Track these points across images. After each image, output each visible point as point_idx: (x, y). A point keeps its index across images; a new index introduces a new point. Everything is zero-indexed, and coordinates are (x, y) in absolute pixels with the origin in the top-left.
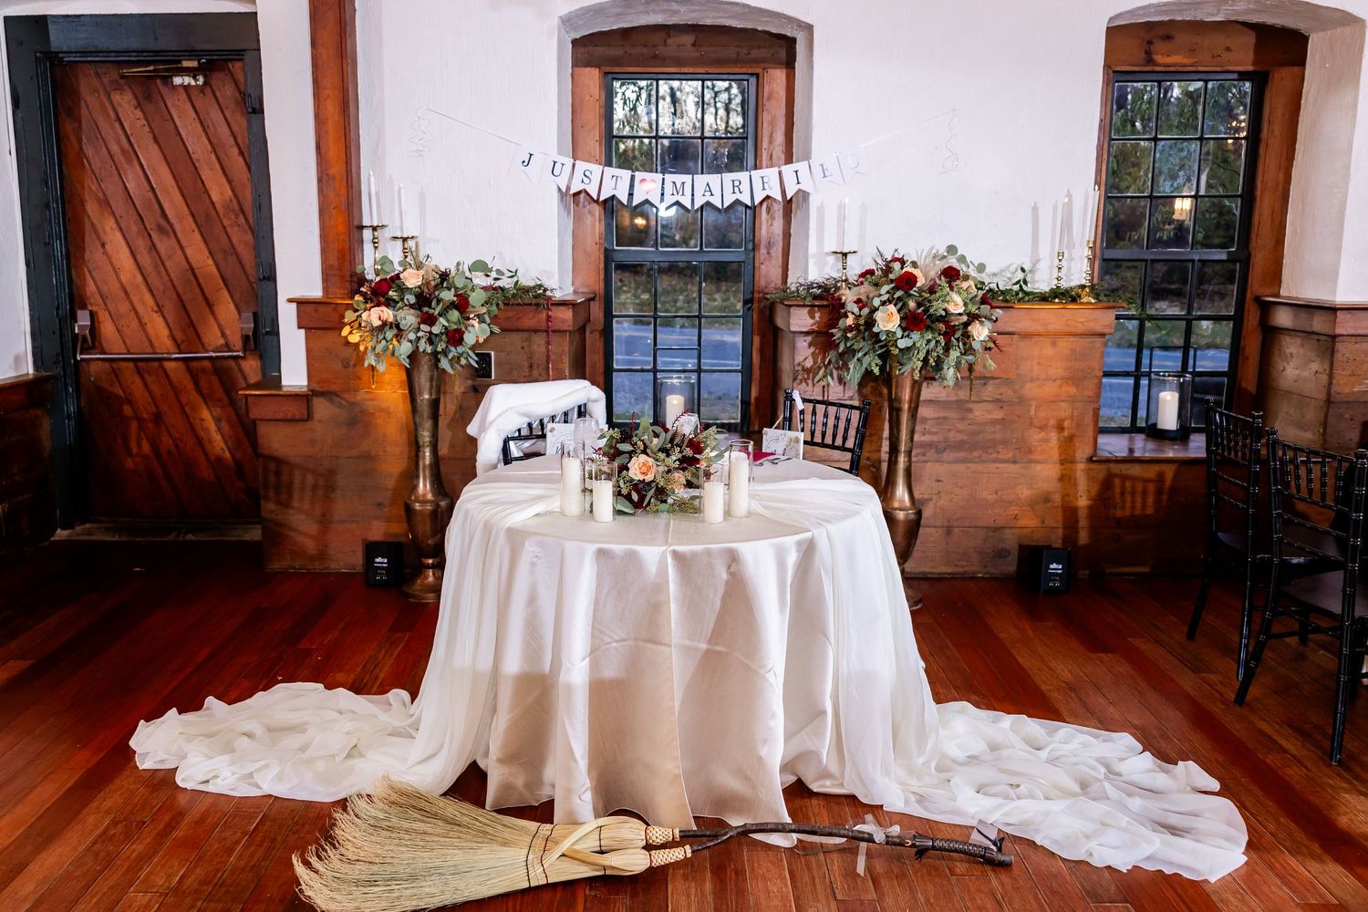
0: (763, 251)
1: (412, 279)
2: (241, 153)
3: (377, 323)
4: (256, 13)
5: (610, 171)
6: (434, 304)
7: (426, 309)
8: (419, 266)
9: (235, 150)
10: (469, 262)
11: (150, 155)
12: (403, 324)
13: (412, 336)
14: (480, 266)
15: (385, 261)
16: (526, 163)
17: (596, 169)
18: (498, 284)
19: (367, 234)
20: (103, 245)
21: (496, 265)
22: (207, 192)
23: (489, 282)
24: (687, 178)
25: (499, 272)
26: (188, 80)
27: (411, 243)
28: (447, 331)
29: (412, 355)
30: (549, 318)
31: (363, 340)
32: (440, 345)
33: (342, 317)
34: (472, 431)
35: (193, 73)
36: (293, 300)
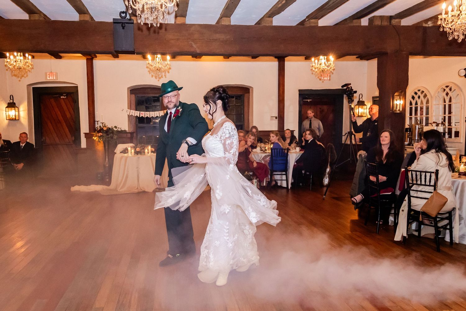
1: (105, 129)
2: (73, 109)
3: (100, 135)
4: (77, 86)
5: (136, 112)
6: (108, 133)
8: (106, 127)
9: (71, 109)
10: (113, 127)
11: (57, 110)
12: (104, 136)
14: (116, 127)
15: (100, 126)
16: (122, 111)
17: (134, 111)
18: (118, 130)
19: (96, 123)
20: (48, 125)
22: (66, 116)
23: (117, 130)
24: (149, 113)
25: (118, 128)
26: (63, 97)
27: (104, 124)
28: (110, 137)
29: (105, 141)
30: (127, 135)
31: (97, 139)
32: (110, 139)
33: (93, 136)
34: (115, 151)
35: (64, 96)
36: (84, 133)
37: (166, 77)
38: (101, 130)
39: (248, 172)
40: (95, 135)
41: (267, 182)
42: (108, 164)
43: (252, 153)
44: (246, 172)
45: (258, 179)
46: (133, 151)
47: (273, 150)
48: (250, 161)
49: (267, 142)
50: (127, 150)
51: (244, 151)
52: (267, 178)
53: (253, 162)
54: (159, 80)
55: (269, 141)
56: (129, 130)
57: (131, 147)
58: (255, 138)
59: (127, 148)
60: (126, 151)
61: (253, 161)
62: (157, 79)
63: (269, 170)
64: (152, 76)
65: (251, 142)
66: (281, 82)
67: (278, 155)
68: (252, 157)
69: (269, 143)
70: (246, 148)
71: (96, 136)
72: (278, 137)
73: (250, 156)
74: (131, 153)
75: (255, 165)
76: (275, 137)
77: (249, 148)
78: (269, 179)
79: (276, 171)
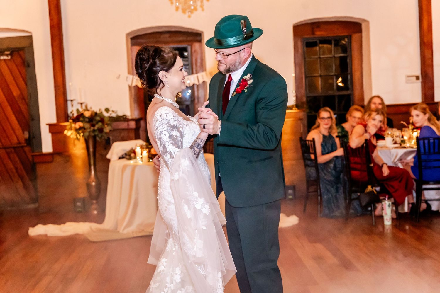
0: (196, 101)
1: (87, 114)
2: (23, 79)
3: (78, 127)
4: (32, 36)
6: (94, 121)
7: (91, 123)
8: (88, 110)
9: (21, 79)
10: (103, 109)
12: (86, 127)
13: (89, 130)
14: (107, 110)
15: (78, 110)
16: (118, 78)
18: (112, 115)
19: (69, 103)
21: (111, 109)
22: (12, 93)
23: (109, 115)
25: (113, 111)
26: (5, 58)
27: (84, 105)
28: (98, 129)
29: (88, 137)
30: (128, 125)
31: (72, 134)
32: (97, 133)
33: (64, 128)
34: (108, 156)
35: (7, 55)
36: (47, 124)
37: (203, 10)
38: (80, 117)
39: (372, 187)
40: (68, 127)
41: (410, 205)
42: (95, 180)
43: (378, 148)
44: (370, 187)
45: (392, 200)
46: (145, 153)
47: (421, 142)
48: (376, 164)
49: (405, 127)
50: (134, 152)
51: (363, 145)
52: (410, 196)
53: (382, 166)
54: (189, 16)
55: (408, 123)
56: (131, 115)
57: (142, 147)
58: (384, 119)
59: (134, 148)
60: (132, 155)
61: (380, 164)
62: (187, 14)
63: (413, 181)
64: (177, 9)
65: (376, 126)
66: (424, 7)
67: (432, 151)
68: (377, 156)
69: (408, 127)
70: (366, 140)
71: (71, 129)
72: (427, 116)
73: (374, 155)
74: (142, 158)
75: (386, 172)
76: (421, 115)
77: (372, 139)
78: (413, 198)
79: (427, 183)
